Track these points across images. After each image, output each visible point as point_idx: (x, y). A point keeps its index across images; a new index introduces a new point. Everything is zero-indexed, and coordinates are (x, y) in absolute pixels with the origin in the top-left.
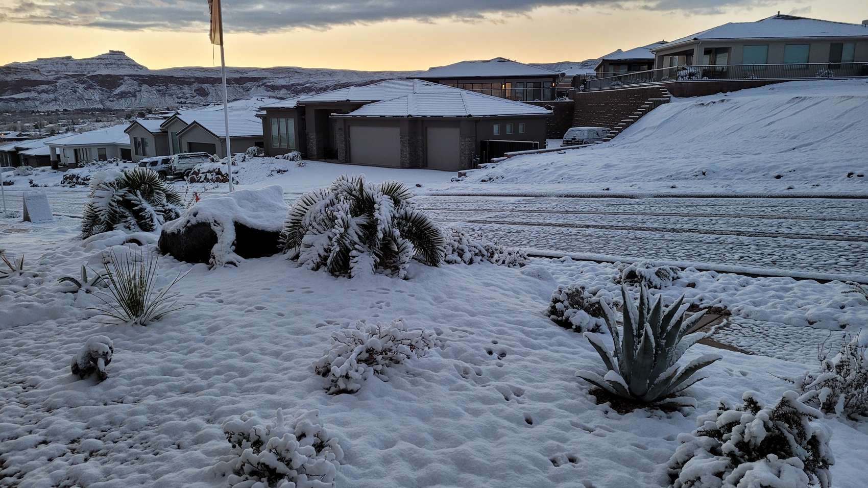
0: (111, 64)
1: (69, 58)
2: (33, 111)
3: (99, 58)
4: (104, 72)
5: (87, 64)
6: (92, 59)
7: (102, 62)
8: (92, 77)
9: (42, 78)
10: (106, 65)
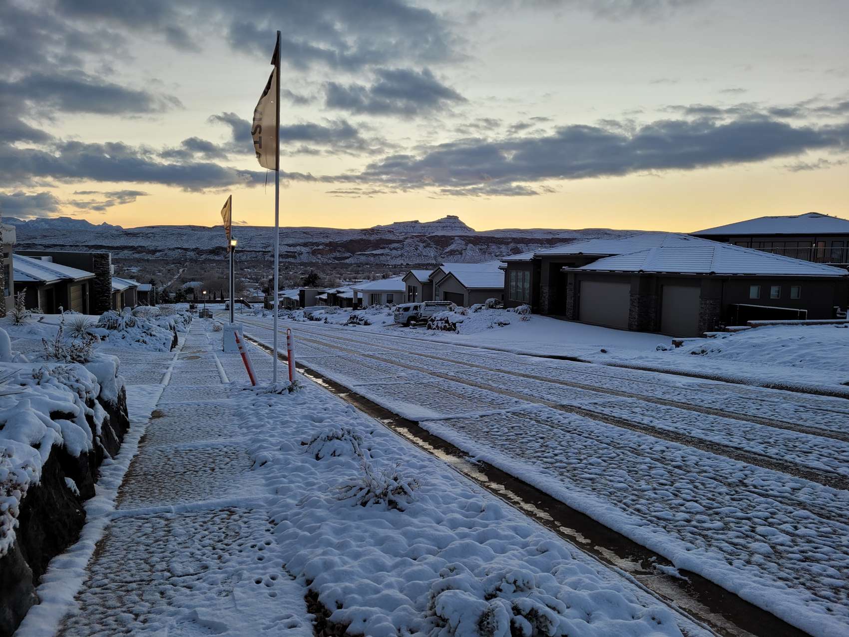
0: (447, 227)
1: (416, 222)
2: (385, 265)
3: (439, 222)
4: (440, 233)
5: (429, 227)
6: (433, 222)
7: (441, 225)
8: (431, 238)
9: (395, 238)
10: (444, 227)
